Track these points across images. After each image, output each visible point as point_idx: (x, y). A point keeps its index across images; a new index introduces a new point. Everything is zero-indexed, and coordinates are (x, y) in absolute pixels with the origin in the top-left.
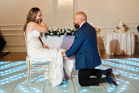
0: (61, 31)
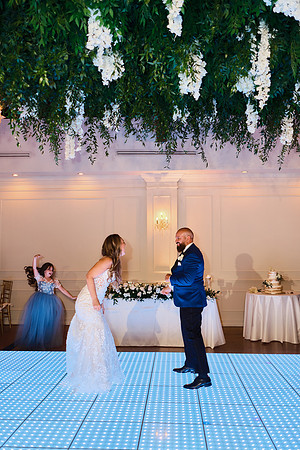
0: (146, 290)
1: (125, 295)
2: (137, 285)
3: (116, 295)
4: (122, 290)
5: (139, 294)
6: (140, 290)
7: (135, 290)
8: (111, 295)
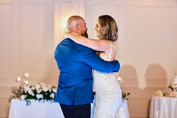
1: (39, 96)
2: (50, 86)
3: (29, 97)
4: (35, 92)
5: (52, 96)
6: (52, 92)
7: (48, 92)
8: (23, 97)
